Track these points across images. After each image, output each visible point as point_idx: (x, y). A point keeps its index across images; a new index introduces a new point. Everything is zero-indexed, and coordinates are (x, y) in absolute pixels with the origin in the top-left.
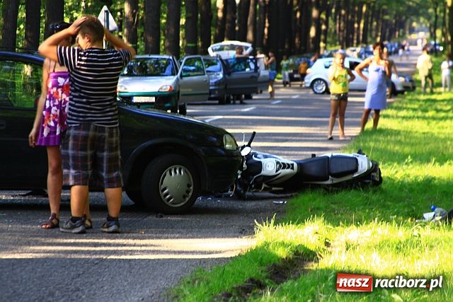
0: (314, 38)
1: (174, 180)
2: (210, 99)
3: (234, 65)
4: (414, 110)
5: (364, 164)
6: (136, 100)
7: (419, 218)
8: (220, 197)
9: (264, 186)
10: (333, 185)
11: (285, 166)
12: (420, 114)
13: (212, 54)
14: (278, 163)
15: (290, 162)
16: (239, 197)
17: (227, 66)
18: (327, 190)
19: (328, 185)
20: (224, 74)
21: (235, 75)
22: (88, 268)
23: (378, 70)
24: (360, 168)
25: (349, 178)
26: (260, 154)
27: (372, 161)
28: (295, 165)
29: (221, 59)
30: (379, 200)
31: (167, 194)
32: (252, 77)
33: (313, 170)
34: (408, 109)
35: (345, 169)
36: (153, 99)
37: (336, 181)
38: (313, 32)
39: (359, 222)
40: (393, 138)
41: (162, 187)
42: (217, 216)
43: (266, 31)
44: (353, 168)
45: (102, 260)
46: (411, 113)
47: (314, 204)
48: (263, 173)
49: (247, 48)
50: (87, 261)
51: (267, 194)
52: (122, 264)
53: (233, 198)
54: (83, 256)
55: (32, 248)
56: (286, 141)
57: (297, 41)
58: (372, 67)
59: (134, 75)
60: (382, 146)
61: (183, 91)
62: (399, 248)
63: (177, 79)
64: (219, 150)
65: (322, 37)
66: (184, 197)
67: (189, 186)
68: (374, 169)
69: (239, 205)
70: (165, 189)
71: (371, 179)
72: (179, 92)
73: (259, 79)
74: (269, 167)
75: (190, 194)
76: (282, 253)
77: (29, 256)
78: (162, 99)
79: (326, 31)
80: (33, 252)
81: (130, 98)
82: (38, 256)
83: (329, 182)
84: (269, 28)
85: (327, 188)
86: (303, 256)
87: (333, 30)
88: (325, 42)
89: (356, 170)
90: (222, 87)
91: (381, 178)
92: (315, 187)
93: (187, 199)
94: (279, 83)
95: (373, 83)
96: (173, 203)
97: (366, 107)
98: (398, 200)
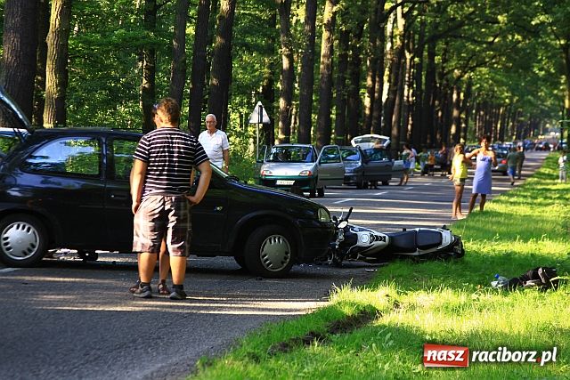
0: (453, 135)
1: (273, 248)
2: (349, 184)
3: (371, 155)
4: (525, 197)
5: (447, 238)
6: (279, 183)
7: (486, 285)
8: (320, 264)
9: (359, 255)
10: (420, 256)
11: (377, 238)
12: (529, 200)
13: (354, 145)
14: (372, 236)
15: (382, 235)
16: (337, 265)
17: (365, 156)
18: (414, 260)
19: (415, 256)
20: (362, 163)
21: (371, 164)
22: (177, 320)
23: (484, 160)
24: (444, 242)
25: (434, 250)
26: (356, 228)
27: (455, 236)
28: (387, 237)
29: (360, 150)
30: (456, 270)
31: (267, 260)
32: (387, 165)
33: (402, 243)
34: (518, 196)
35: (431, 242)
36: (292, 182)
37: (423, 252)
38: (453, 130)
39: (432, 288)
40: (494, 219)
41: (263, 254)
42: (311, 281)
43: (409, 127)
44: (437, 241)
45: (191, 314)
46: (521, 199)
47: (398, 272)
48: (358, 244)
49: (386, 140)
50: (177, 314)
51: (363, 263)
52: (208, 318)
53: (331, 266)
54: (176, 311)
55: (134, 302)
56: (402, 220)
57: (438, 136)
58: (480, 157)
59: (279, 162)
60: (479, 225)
61: (320, 176)
62: (457, 310)
63: (316, 165)
64: (314, 222)
65: (462, 134)
66: (283, 263)
67: (287, 253)
68: (457, 242)
69: (334, 271)
70: (265, 256)
71: (454, 252)
72: (317, 177)
73: (393, 168)
74: (364, 239)
75: (288, 260)
76: (348, 311)
77: (129, 309)
78: (300, 183)
79: (465, 129)
80: (133, 306)
81: (275, 180)
82: (137, 309)
83: (416, 254)
84: (412, 125)
85: (413, 258)
86: (368, 314)
87: (473, 129)
88: (465, 138)
89: (440, 243)
90: (360, 173)
91: (463, 251)
92: (403, 258)
93: (285, 265)
94: (418, 173)
95: (480, 170)
96: (272, 268)
97: (474, 192)
98: (475, 270)
